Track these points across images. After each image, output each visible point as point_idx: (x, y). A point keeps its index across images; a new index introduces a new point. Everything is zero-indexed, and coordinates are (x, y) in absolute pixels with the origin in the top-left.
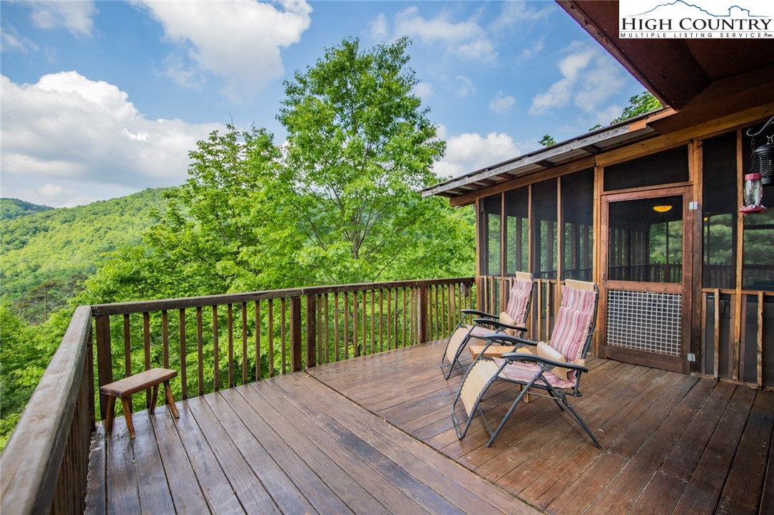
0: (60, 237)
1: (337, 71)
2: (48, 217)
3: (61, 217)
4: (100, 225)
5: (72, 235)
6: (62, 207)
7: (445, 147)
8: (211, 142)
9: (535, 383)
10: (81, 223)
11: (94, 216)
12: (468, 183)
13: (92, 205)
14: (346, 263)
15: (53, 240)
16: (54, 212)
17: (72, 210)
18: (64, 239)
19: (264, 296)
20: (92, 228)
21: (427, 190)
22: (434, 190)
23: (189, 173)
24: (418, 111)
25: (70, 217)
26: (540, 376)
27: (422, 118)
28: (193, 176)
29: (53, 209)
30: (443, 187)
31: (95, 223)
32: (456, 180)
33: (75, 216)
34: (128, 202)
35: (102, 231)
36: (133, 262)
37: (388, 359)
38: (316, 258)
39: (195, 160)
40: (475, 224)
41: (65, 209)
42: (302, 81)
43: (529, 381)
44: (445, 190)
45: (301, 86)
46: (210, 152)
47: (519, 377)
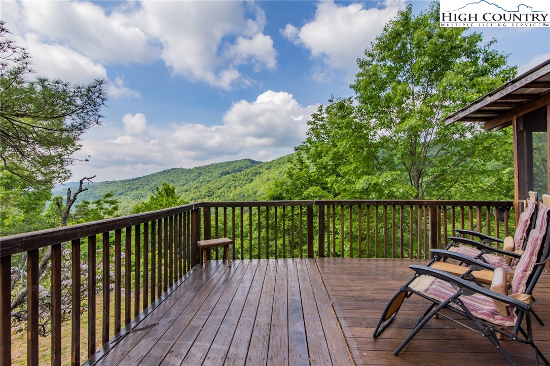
0: (265, 177)
1: (394, 38)
2: (261, 167)
3: (265, 167)
4: (281, 170)
5: (270, 175)
6: (266, 161)
7: (515, 73)
8: (319, 113)
9: (451, 304)
10: (273, 169)
11: (279, 165)
12: (489, 102)
13: (278, 159)
14: (393, 188)
15: (263, 178)
16: (263, 164)
17: (270, 163)
18: (267, 178)
19: (287, 203)
20: (278, 172)
21: (450, 117)
22: (456, 117)
23: (307, 134)
24: (480, 45)
25: (269, 166)
26: (455, 298)
27: (486, 51)
28: (309, 136)
29: (262, 162)
30: (464, 112)
31: (279, 169)
32: (477, 102)
33: (271, 166)
34: (294, 156)
35: (282, 173)
36: (279, 188)
37: (385, 264)
38: (369, 184)
39: (310, 126)
40: (513, 145)
41: (267, 162)
42: (370, 55)
43: (443, 301)
44: (466, 114)
45: (370, 59)
46: (318, 119)
47: (436, 295)
